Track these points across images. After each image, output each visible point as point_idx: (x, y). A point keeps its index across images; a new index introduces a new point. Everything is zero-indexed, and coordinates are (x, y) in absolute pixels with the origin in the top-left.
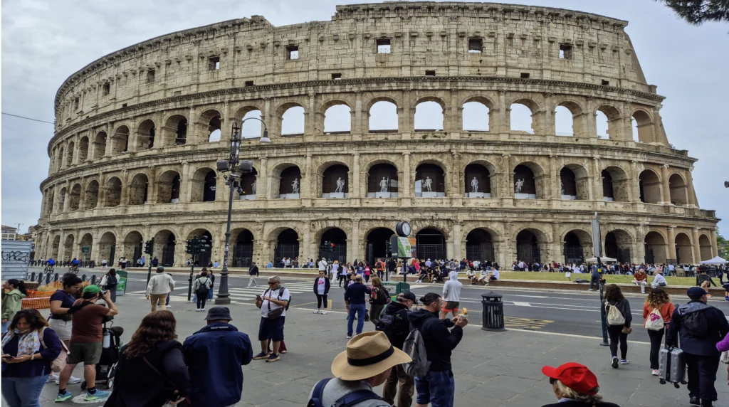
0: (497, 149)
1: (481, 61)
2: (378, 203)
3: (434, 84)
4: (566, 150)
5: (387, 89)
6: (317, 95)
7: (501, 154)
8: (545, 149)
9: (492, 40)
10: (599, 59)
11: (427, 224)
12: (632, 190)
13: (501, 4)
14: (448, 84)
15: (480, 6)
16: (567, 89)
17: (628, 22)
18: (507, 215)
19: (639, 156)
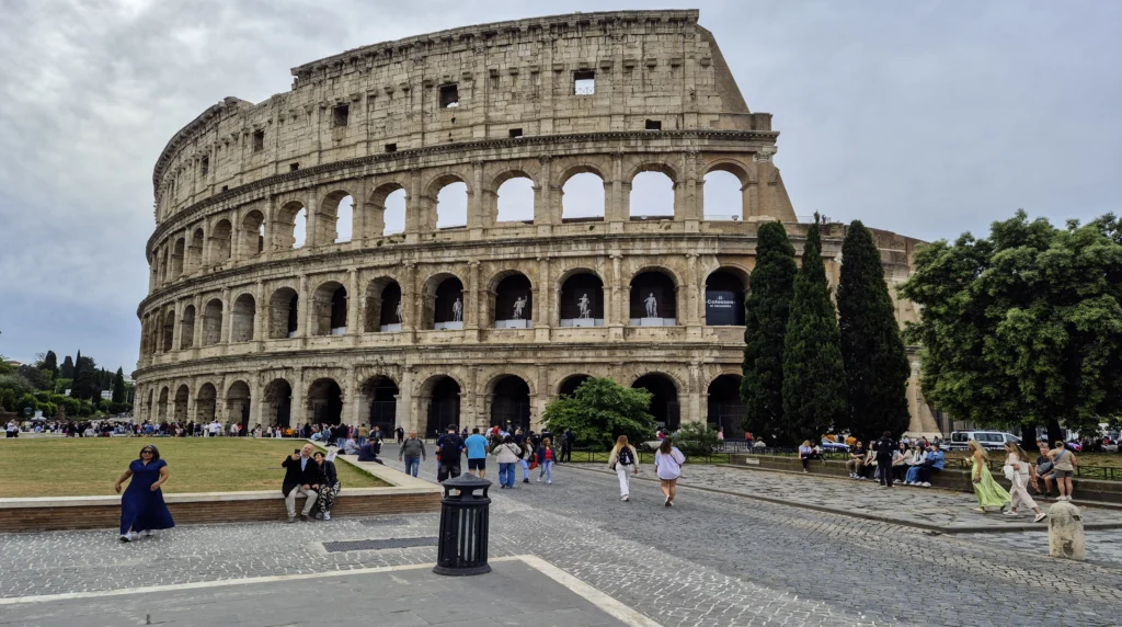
0: (460, 254)
1: (453, 120)
2: (322, 344)
3: (390, 164)
4: (564, 247)
5: (338, 178)
6: (274, 197)
7: (466, 262)
8: (531, 249)
9: (469, 84)
10: (644, 85)
11: (374, 371)
12: (686, 305)
13: (475, 26)
14: (407, 161)
15: (446, 35)
16: (575, 146)
17: (698, 10)
18: (469, 354)
19: (701, 244)
